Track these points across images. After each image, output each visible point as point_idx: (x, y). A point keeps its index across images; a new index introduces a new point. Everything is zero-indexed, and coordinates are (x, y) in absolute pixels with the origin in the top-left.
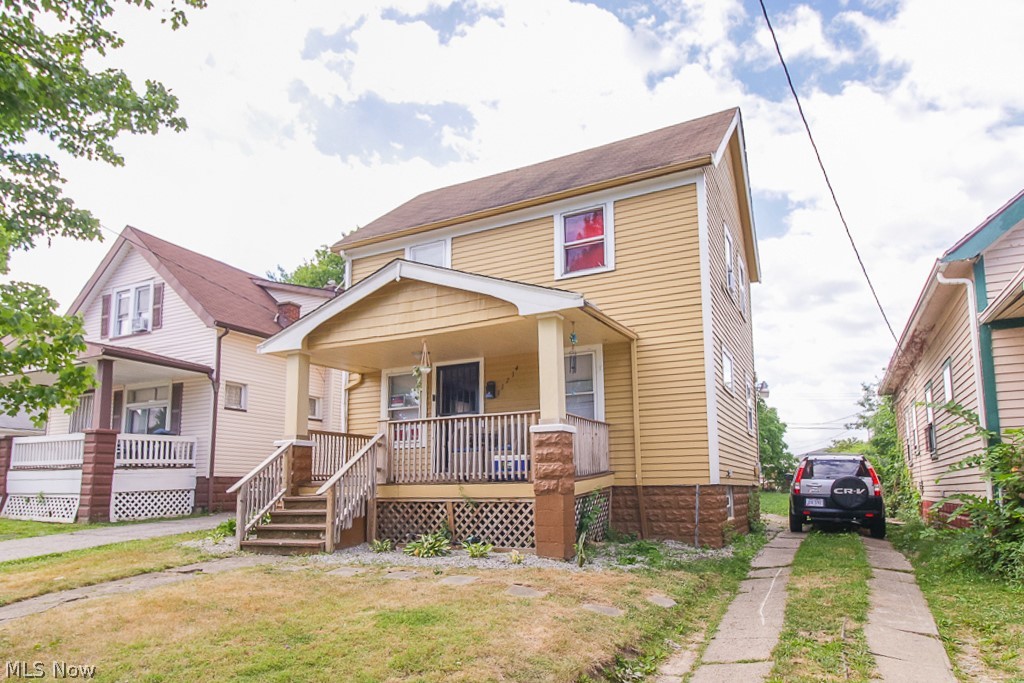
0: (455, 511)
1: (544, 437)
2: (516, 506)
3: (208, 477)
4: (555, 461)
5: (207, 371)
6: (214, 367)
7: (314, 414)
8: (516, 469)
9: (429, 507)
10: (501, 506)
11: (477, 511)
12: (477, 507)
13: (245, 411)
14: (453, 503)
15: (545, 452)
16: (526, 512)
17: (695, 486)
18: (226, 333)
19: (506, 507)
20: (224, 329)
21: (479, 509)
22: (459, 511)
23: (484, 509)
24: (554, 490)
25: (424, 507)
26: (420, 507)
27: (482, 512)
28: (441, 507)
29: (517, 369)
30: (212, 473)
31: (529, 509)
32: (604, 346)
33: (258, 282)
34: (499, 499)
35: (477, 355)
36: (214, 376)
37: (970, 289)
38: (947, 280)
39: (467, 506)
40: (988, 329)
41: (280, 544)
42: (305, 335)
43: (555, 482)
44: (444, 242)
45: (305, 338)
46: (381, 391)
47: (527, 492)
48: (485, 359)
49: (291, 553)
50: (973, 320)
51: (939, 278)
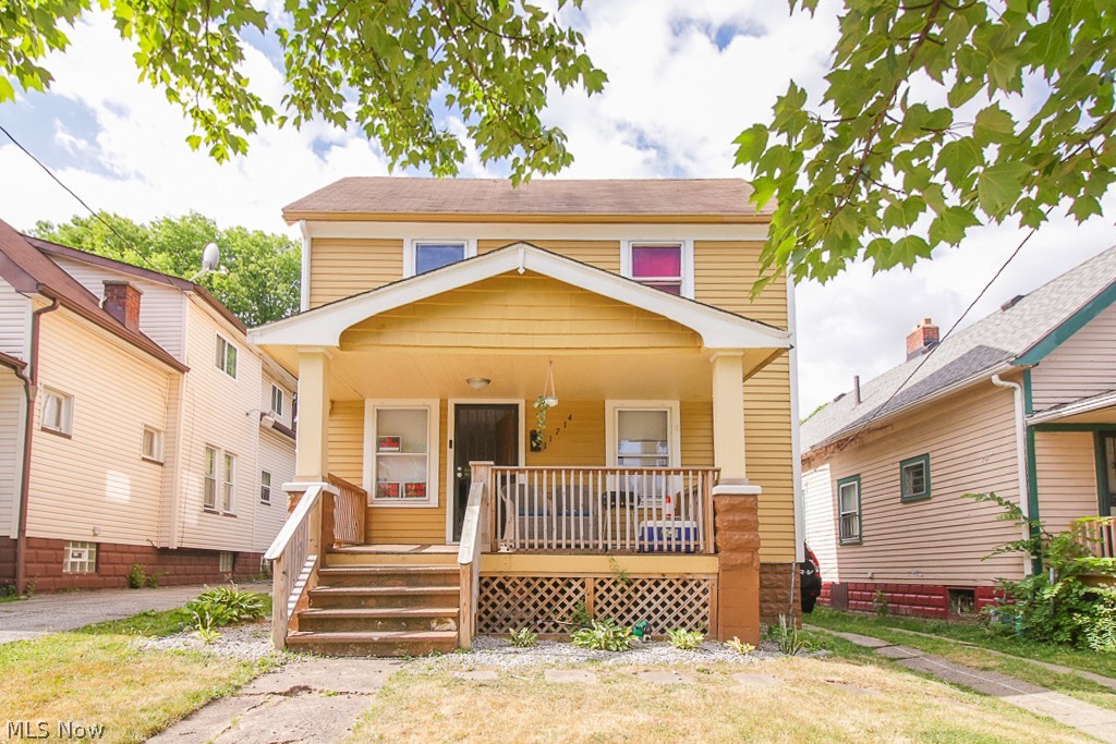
0: (596, 590)
1: (736, 501)
2: (685, 584)
3: (14, 535)
4: (749, 530)
5: (15, 365)
6: (27, 358)
7: (151, 453)
8: (679, 539)
9: (556, 585)
10: (664, 584)
11: (629, 590)
12: (629, 584)
13: (69, 437)
14: (595, 579)
15: (737, 519)
16: (698, 591)
17: (791, 564)
18: (53, 308)
19: (671, 584)
20: (50, 303)
21: (633, 587)
22: (602, 590)
23: (640, 587)
24: (747, 565)
25: (549, 585)
26: (542, 585)
27: (636, 591)
28: (576, 585)
29: (570, 418)
30: (22, 530)
31: (701, 588)
32: (681, 403)
33: (37, 244)
34: (663, 575)
35: (515, 394)
36: (27, 372)
37: (1019, 394)
38: (1002, 383)
39: (615, 583)
40: (1032, 430)
41: (376, 639)
42: (345, 328)
43: (750, 555)
44: (465, 243)
45: (343, 333)
46: (363, 428)
47: (703, 566)
48: (526, 401)
49: (396, 653)
50: (1020, 420)
51: (996, 379)
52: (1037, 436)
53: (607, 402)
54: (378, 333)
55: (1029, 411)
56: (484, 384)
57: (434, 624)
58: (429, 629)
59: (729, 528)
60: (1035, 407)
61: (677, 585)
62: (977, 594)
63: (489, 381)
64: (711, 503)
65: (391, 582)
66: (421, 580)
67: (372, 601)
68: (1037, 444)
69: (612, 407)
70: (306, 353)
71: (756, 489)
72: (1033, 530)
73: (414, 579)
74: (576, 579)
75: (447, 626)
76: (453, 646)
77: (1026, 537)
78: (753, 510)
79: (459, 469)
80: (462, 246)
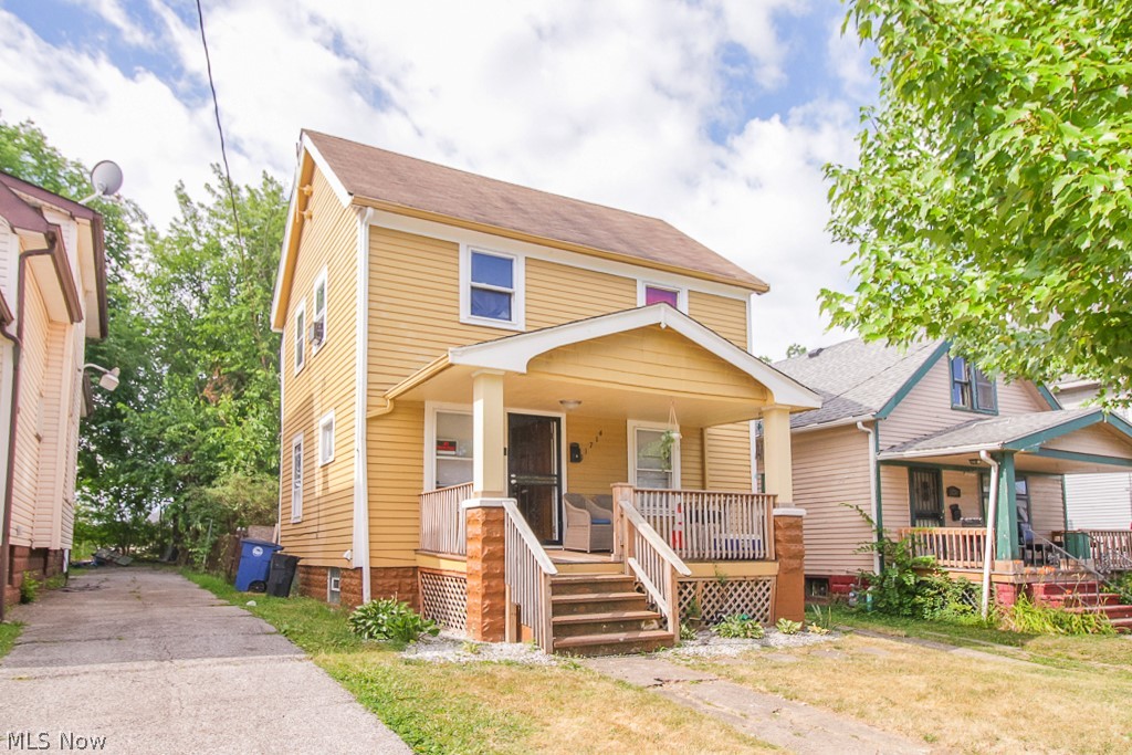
0: (703, 591)
1: (790, 520)
2: (756, 584)
4: (797, 543)
10: (744, 585)
11: (723, 590)
15: (791, 534)
16: (764, 589)
19: (748, 584)
21: (725, 588)
27: (727, 590)
29: (601, 433)
31: (766, 587)
35: (559, 409)
37: (872, 437)
38: (864, 428)
39: (715, 585)
40: (880, 463)
41: (621, 640)
42: (533, 356)
43: (798, 561)
44: (515, 258)
45: (531, 360)
46: (423, 429)
47: (769, 569)
48: (567, 416)
49: (633, 650)
50: (872, 457)
51: (860, 425)
52: (882, 468)
53: (629, 421)
54: (547, 363)
55: (878, 451)
56: (577, 405)
57: (643, 625)
58: (640, 629)
59: (788, 541)
60: (881, 448)
61: (752, 584)
62: (831, 581)
63: (580, 403)
64: (772, 522)
65: (581, 590)
66: (603, 588)
67: (582, 608)
68: (882, 474)
69: (633, 425)
70: (489, 375)
71: (801, 512)
72: (880, 536)
73: (600, 587)
74: (690, 583)
75: (652, 626)
76: (668, 642)
77: (875, 540)
78: (800, 527)
79: (513, 476)
80: (511, 261)
